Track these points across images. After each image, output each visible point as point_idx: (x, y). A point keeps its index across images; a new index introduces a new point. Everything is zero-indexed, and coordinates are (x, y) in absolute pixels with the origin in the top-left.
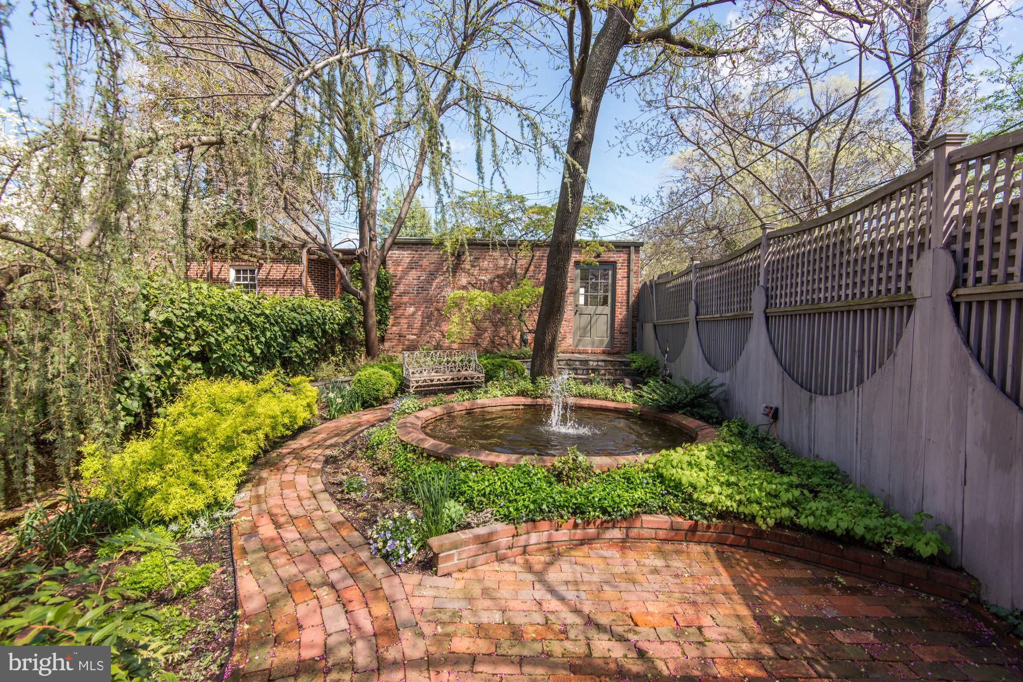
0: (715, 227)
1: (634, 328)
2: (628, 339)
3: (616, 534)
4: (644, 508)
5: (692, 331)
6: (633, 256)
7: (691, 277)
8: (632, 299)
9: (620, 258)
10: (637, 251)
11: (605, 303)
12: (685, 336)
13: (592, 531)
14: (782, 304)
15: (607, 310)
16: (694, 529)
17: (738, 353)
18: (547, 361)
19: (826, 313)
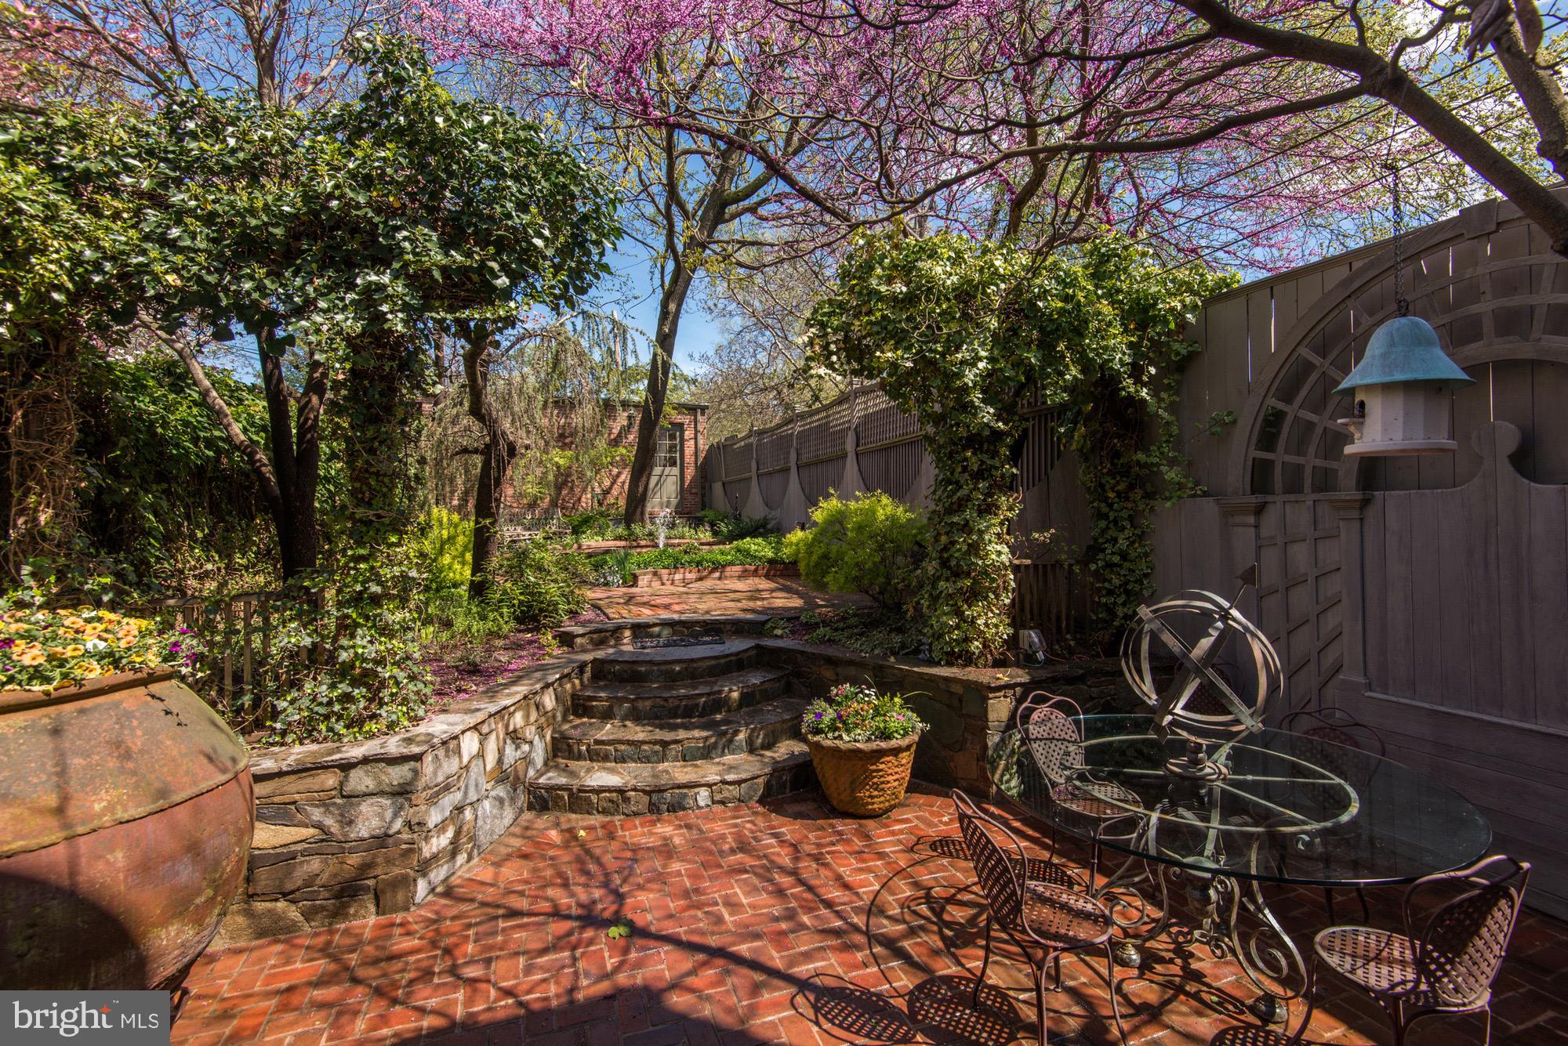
0: (773, 388)
1: (703, 488)
2: (698, 499)
3: (717, 575)
4: (731, 563)
5: (754, 483)
6: (699, 417)
7: (751, 440)
8: (700, 460)
9: (686, 419)
10: (703, 414)
11: (673, 464)
12: (749, 488)
13: (705, 573)
14: (804, 458)
15: (676, 471)
16: (756, 570)
17: (784, 493)
18: (639, 511)
19: (822, 462)
